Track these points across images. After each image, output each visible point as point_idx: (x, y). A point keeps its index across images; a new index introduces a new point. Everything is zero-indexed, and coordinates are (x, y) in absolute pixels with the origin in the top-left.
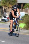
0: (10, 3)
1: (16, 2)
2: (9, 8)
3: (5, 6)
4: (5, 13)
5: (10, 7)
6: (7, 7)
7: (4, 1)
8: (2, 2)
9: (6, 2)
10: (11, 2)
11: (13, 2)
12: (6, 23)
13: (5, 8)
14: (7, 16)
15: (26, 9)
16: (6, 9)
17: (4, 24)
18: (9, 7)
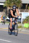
0: (14, 3)
7: (9, 2)
8: (7, 3)
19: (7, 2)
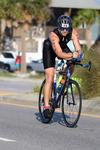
1: (47, 4)
2: (20, 24)
3: (9, 18)
4: (8, 40)
5: (27, 22)
6: (14, 20)
9: (12, 3)
10: (28, 5)
12: (11, 76)
13: (9, 26)
14: (14, 50)
15: (81, 27)
16: (13, 27)
17: (6, 79)
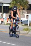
7: (15, 3)
11: (24, 3)
18: (20, 9)
19: (13, 3)
